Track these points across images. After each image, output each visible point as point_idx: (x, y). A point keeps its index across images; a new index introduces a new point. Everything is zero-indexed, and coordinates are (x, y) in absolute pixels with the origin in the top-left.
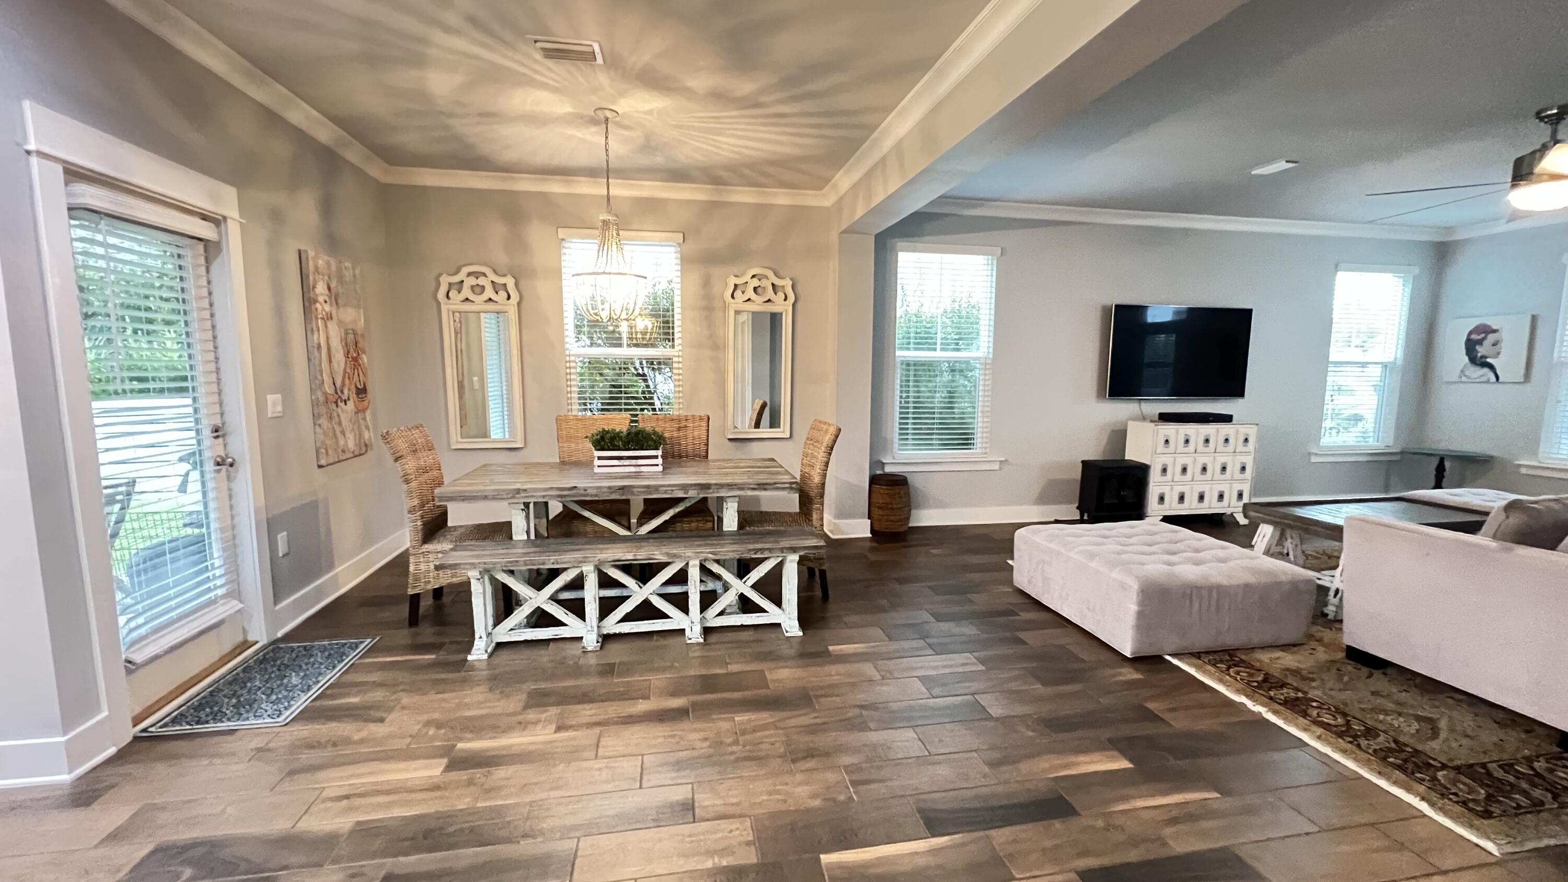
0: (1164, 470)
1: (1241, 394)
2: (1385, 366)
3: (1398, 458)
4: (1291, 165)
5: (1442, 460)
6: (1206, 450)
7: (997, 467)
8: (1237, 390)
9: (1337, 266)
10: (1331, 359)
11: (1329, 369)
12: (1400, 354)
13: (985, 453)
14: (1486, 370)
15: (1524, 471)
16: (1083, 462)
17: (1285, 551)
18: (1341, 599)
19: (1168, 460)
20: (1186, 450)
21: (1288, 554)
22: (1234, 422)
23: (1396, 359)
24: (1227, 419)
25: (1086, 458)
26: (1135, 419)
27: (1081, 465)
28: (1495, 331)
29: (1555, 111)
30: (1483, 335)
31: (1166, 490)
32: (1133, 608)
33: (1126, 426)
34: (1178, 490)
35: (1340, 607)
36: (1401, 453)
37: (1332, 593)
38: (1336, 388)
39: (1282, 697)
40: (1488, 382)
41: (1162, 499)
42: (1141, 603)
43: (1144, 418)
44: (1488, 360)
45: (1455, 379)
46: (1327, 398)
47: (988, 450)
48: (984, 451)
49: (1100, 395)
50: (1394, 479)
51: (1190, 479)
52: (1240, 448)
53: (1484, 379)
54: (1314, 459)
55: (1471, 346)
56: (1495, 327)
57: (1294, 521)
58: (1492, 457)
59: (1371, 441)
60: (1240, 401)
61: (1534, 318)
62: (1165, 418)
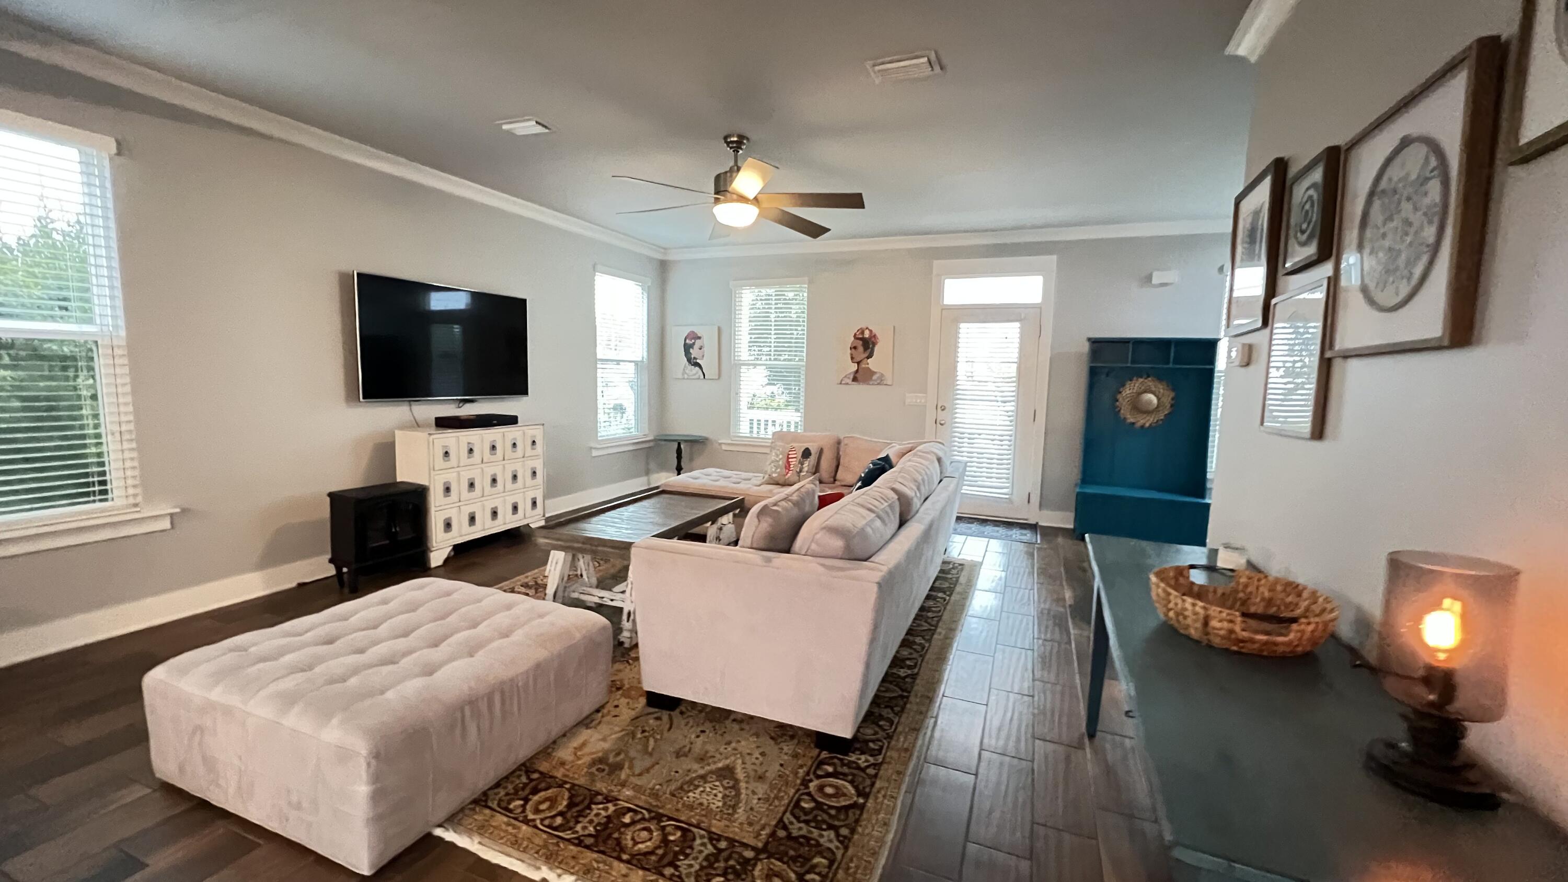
0: (447, 490)
1: (523, 391)
2: (636, 363)
3: (651, 444)
4: (540, 130)
5: (679, 444)
6: (493, 458)
7: (166, 524)
8: (520, 388)
9: (594, 267)
10: (599, 357)
11: (598, 366)
12: (645, 354)
13: (136, 505)
14: (697, 368)
15: (724, 447)
16: (331, 495)
17: (579, 573)
18: (634, 621)
19: (450, 477)
20: (471, 461)
21: (581, 575)
22: (519, 424)
23: (643, 358)
24: (512, 420)
25: (334, 488)
26: (403, 427)
27: (328, 499)
28: (699, 338)
29: (735, 139)
30: (693, 341)
31: (452, 513)
32: (362, 789)
33: (394, 437)
34: (467, 510)
35: (634, 631)
36: (655, 440)
37: (625, 617)
38: (604, 384)
39: (591, 829)
40: (699, 379)
41: (448, 526)
42: (376, 778)
43: (417, 425)
44: (698, 361)
45: (680, 377)
46: (599, 393)
47: (139, 499)
48: (131, 500)
49: (351, 397)
50: (652, 465)
51: (480, 495)
52: (529, 452)
53: (697, 376)
54: (595, 453)
55: (687, 348)
56: (699, 335)
57: (583, 543)
58: (706, 439)
59: (634, 432)
60: (524, 399)
61: (719, 329)
62: (443, 423)
